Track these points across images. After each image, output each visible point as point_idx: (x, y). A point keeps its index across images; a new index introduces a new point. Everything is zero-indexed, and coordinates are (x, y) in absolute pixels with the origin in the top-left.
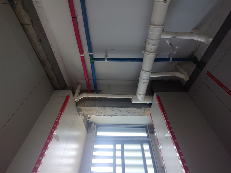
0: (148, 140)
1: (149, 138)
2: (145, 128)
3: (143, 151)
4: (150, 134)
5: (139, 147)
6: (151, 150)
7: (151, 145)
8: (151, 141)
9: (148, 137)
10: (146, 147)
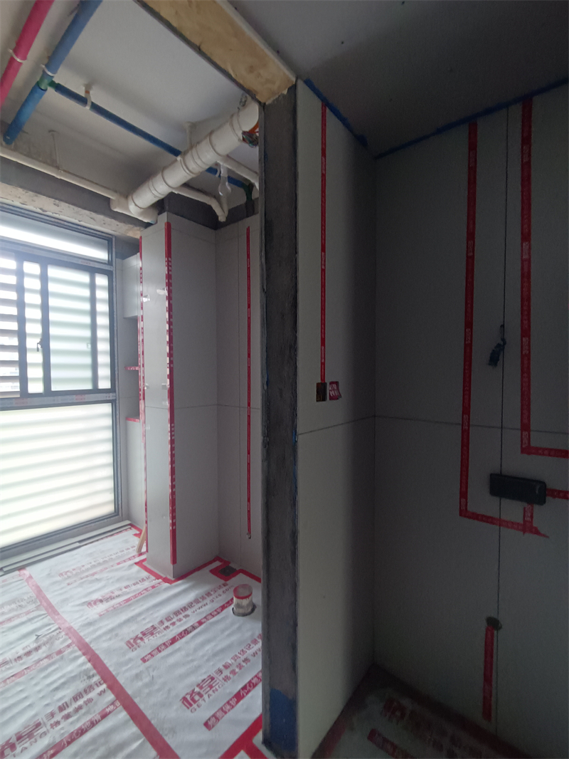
0: (109, 269)
1: (112, 265)
2: (107, 242)
3: (93, 287)
4: (116, 257)
5: (85, 278)
6: (111, 289)
7: (114, 280)
8: (114, 272)
9: (110, 263)
10: (102, 281)
